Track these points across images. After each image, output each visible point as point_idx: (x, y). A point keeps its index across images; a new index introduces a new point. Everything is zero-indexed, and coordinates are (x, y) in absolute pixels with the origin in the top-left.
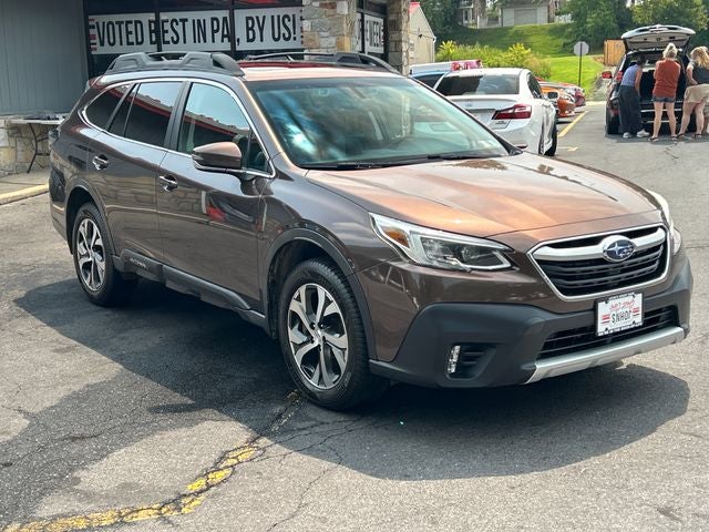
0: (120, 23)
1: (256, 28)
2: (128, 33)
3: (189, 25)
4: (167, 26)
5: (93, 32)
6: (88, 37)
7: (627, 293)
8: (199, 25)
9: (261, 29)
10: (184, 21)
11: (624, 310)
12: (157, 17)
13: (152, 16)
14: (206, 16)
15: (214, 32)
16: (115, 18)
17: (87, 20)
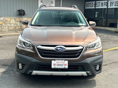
0: (90, 3)
1: (112, 4)
2: (91, 5)
3: (101, 3)
4: (97, 4)
5: (86, 5)
6: (85, 6)
7: (62, 60)
8: (102, 3)
9: (113, 4)
10: (100, 3)
11: (61, 64)
12: (96, 2)
13: (95, 2)
14: (103, 2)
15: (104, 4)
16: (89, 2)
17: (85, 3)
